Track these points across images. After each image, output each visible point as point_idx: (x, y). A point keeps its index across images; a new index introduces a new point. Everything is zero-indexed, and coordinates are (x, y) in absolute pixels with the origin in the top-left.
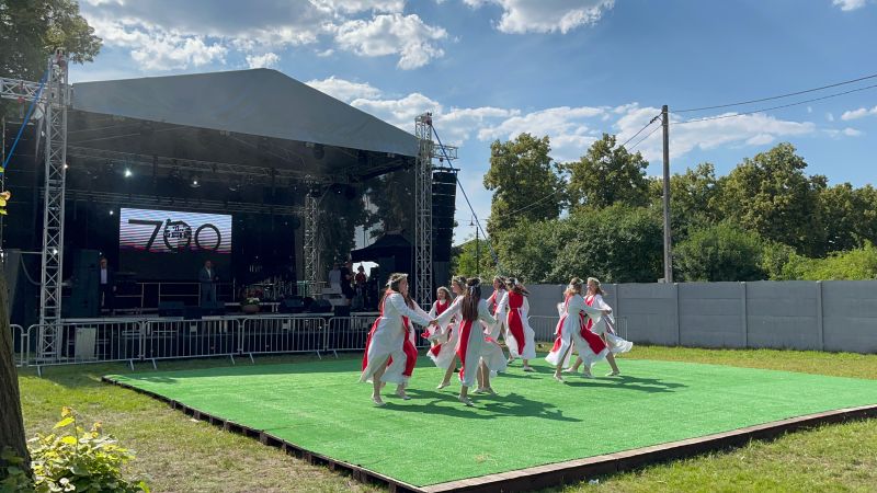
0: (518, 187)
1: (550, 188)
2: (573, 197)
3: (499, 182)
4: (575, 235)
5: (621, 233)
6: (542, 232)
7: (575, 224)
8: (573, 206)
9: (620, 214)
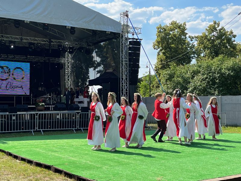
0: (170, 48)
1: (186, 48)
2: (198, 53)
3: (160, 46)
4: (200, 72)
5: (223, 71)
6: (183, 71)
7: (200, 67)
8: (198, 57)
9: (222, 61)
